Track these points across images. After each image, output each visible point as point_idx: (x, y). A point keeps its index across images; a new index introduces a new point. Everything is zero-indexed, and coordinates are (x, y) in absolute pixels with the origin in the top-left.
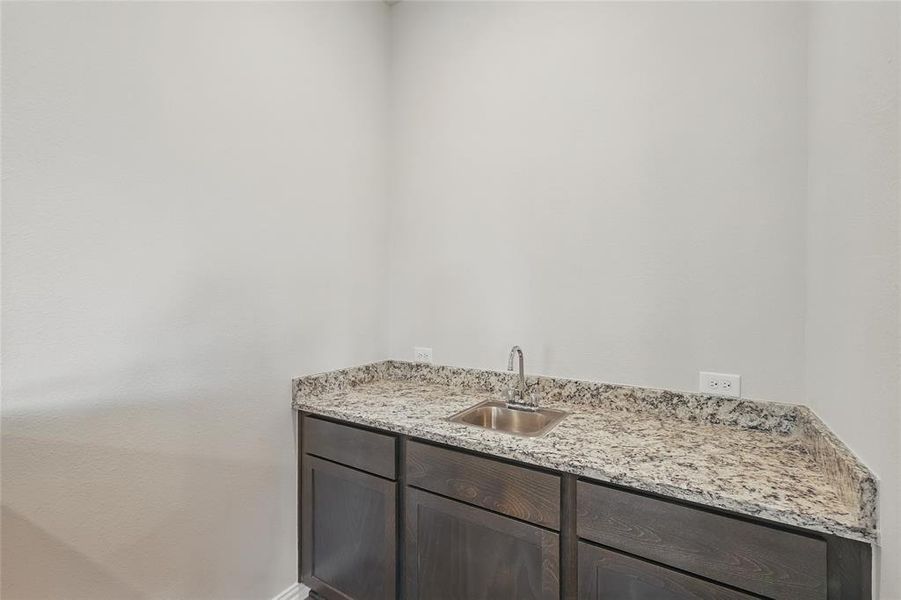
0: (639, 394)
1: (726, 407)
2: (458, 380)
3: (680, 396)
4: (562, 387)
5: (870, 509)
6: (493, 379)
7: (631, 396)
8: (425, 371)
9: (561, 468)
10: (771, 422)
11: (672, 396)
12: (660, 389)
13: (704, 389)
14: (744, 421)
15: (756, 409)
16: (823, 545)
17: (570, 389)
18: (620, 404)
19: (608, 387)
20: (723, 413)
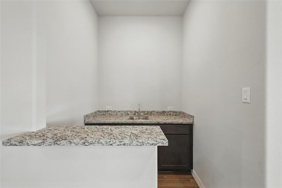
0: (159, 112)
1: (172, 112)
2: (120, 113)
3: (165, 111)
4: (144, 112)
5: (193, 120)
6: (129, 112)
7: (157, 112)
8: (110, 112)
9: (156, 123)
10: (178, 114)
11: (164, 111)
12: (162, 111)
13: (168, 110)
14: (174, 114)
15: (176, 112)
16: (189, 125)
17: (146, 112)
18: (155, 114)
19: (153, 111)
20: (171, 114)
